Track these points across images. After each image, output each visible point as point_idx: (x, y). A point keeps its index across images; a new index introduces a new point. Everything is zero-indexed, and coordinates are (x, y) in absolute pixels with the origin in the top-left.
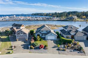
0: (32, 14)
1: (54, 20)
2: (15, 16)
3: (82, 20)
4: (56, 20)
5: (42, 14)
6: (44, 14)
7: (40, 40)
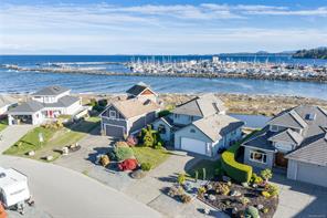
0: (299, 52)
2: (215, 59)
7: (153, 147)
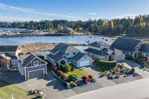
1: (40, 35)
3: (81, 34)
4: (43, 35)
5: (3, 25)
6: (6, 23)
